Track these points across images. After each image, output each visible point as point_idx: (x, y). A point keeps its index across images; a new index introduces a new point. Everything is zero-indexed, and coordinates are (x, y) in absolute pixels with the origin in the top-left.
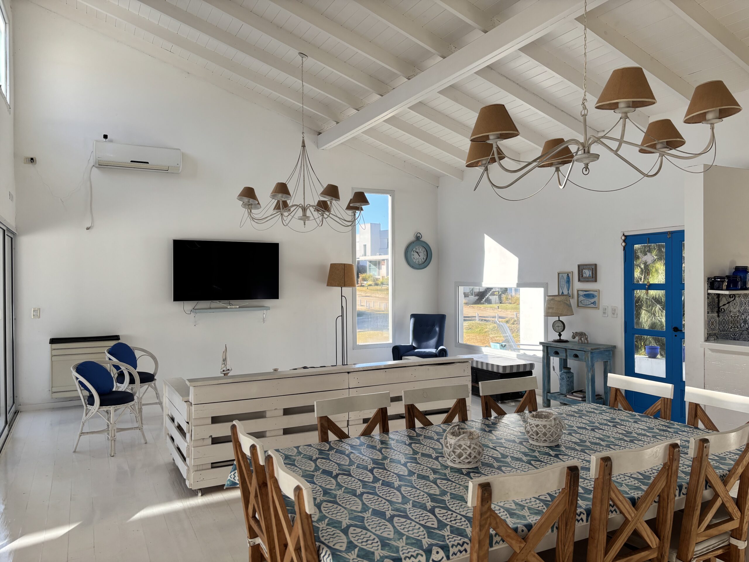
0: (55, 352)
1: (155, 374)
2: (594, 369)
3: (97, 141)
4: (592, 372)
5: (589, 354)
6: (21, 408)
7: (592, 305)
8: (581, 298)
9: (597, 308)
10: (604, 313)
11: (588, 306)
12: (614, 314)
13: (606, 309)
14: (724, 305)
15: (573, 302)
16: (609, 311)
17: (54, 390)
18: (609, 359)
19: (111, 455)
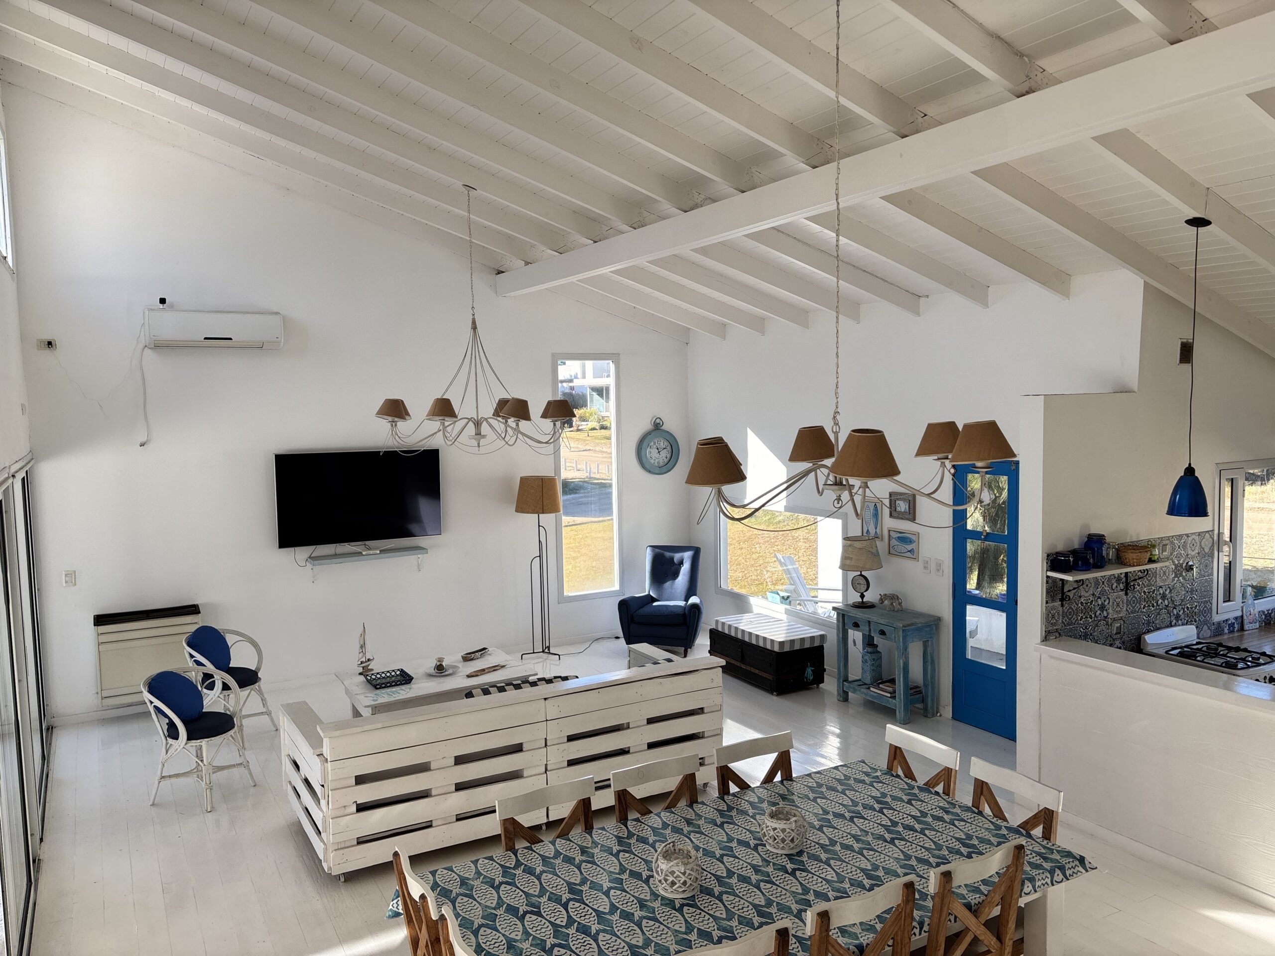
0: (103, 639)
1: (258, 668)
2: (908, 654)
3: (150, 310)
4: (904, 658)
5: (901, 633)
6: (55, 722)
7: (909, 554)
8: (894, 542)
9: (916, 559)
10: (925, 568)
11: (902, 555)
12: (938, 570)
13: (927, 562)
14: (1069, 591)
15: (882, 546)
16: (933, 566)
17: (105, 694)
18: (931, 637)
19: (207, 810)
